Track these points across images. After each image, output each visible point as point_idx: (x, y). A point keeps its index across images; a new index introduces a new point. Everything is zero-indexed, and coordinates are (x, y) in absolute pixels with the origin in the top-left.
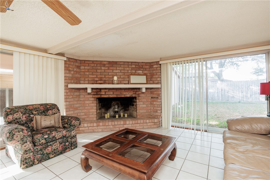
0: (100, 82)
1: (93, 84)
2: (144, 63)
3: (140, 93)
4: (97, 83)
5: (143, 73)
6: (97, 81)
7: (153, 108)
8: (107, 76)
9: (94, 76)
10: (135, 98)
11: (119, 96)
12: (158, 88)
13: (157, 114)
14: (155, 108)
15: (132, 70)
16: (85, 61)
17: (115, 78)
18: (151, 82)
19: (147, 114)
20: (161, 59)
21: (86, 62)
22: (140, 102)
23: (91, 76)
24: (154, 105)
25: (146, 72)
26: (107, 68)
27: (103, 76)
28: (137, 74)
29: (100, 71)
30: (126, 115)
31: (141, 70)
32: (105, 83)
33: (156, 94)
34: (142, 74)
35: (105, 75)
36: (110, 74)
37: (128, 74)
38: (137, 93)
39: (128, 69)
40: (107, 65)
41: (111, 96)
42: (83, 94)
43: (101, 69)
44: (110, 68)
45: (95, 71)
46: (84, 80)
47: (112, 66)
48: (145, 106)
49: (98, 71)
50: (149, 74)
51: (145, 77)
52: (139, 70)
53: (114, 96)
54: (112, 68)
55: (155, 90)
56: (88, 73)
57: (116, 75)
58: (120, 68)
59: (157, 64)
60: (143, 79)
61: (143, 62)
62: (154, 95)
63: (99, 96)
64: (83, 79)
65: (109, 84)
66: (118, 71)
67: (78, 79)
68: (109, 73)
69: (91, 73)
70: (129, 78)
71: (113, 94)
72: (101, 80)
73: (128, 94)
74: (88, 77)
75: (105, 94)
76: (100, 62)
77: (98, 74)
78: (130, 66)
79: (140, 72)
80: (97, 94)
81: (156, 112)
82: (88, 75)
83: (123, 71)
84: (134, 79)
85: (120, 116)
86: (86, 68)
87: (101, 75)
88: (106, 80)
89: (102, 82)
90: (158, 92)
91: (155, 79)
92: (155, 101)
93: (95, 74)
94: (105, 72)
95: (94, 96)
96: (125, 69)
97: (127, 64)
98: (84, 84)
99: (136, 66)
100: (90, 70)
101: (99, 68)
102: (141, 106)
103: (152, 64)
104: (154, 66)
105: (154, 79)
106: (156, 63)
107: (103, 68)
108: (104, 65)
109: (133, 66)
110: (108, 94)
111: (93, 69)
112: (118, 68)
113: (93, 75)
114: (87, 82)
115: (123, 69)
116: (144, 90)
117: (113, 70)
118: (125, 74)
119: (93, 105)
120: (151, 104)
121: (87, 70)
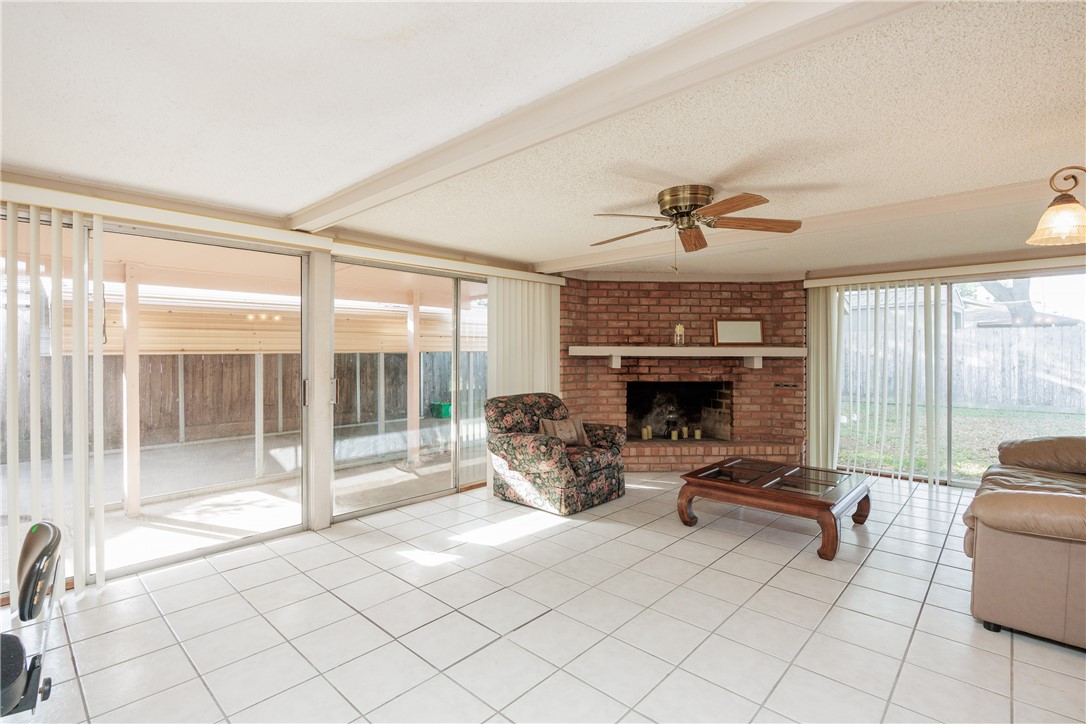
0: (636, 339)
2: (757, 284)
3: (742, 369)
4: (628, 344)
5: (751, 313)
6: (628, 337)
7: (782, 416)
8: (654, 324)
9: (622, 324)
10: (729, 385)
11: (685, 380)
12: (799, 359)
13: (792, 432)
14: (786, 416)
15: (721, 305)
16: (599, 282)
17: (680, 329)
18: (776, 340)
19: (761, 431)
20: (809, 275)
21: (602, 287)
22: (741, 395)
23: (615, 324)
24: (785, 405)
25: (760, 310)
26: (654, 302)
27: (645, 324)
28: (734, 316)
29: (636, 310)
30: (698, 434)
31: (749, 304)
32: (648, 343)
33: (790, 375)
34: (750, 316)
35: (649, 321)
36: (662, 317)
37: (710, 317)
38: (735, 371)
39: (710, 302)
40: (654, 294)
41: (665, 379)
42: (595, 370)
43: (639, 305)
44: (663, 301)
45: (625, 309)
46: (598, 335)
47: (668, 297)
48: (755, 408)
49: (631, 310)
50: (768, 317)
51: (759, 323)
52: (741, 306)
53: (674, 378)
54: (667, 301)
55: (787, 363)
56: (605, 317)
57: (679, 321)
58: (690, 302)
59: (795, 289)
60: (752, 331)
61: (751, 283)
62: (783, 379)
63: (633, 378)
64: (594, 332)
65: (659, 344)
66: (683, 309)
67: (584, 332)
68: (659, 314)
69: (613, 316)
70: (713, 327)
71: (670, 373)
72: (639, 335)
73: (710, 375)
74: (607, 327)
75: (649, 373)
76: (635, 286)
77: (631, 318)
78: (715, 295)
79: (744, 310)
80: (628, 373)
81: (792, 425)
82: (607, 321)
83: (696, 310)
84: (727, 331)
85: (680, 436)
86: (601, 301)
87: (638, 320)
88: (652, 333)
89: (642, 339)
90: (797, 371)
91: (790, 332)
92: (788, 396)
93: (623, 318)
94: (649, 312)
95: (621, 378)
96: (703, 303)
97: (709, 287)
98: (598, 344)
99: (734, 295)
100: (611, 309)
101: (635, 301)
102: (744, 407)
103: (779, 288)
104: (786, 295)
105: (784, 332)
106: (791, 286)
107: (644, 301)
108: (648, 294)
109: (726, 295)
110: (656, 374)
111: (619, 305)
112: (683, 302)
113: (618, 320)
114: (604, 339)
115: (696, 302)
116: (758, 364)
117: (670, 306)
118: (703, 316)
119: (617, 400)
120: (774, 403)
121: (603, 308)
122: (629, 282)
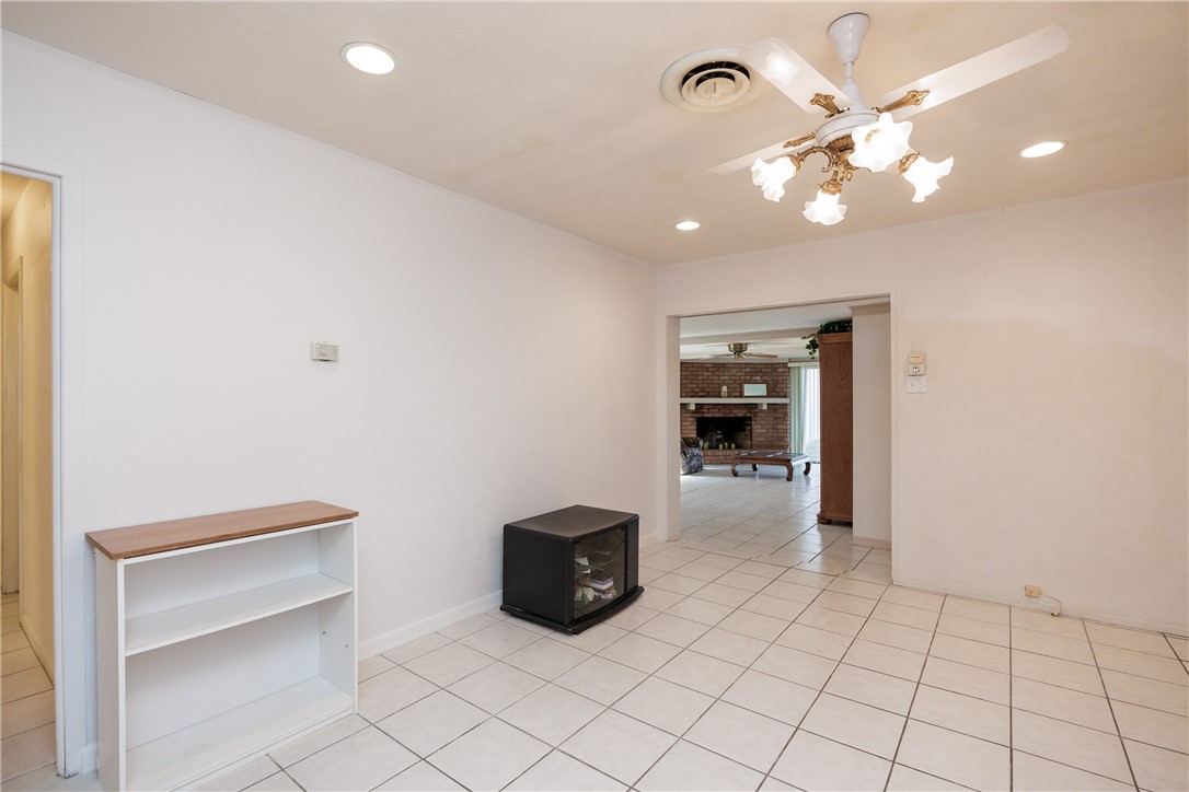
0: (701, 394)
1: (692, 397)
2: (764, 364)
3: (757, 410)
4: (697, 396)
5: (762, 380)
6: (697, 392)
7: (777, 435)
8: (711, 386)
9: (693, 385)
10: (750, 419)
11: (727, 416)
12: (786, 404)
13: (782, 443)
14: (780, 435)
15: (746, 376)
17: (725, 389)
18: (774, 394)
19: (766, 443)
20: (790, 360)
21: (683, 365)
22: (756, 424)
23: (690, 386)
24: (779, 429)
25: (766, 378)
26: (711, 374)
27: (706, 386)
28: (752, 381)
30: (733, 445)
31: (760, 375)
32: (708, 396)
33: (782, 413)
35: (708, 384)
36: (715, 382)
37: (740, 381)
38: (753, 411)
39: (740, 374)
40: (711, 369)
41: (716, 415)
43: (703, 375)
44: (714, 373)
45: (695, 377)
47: (718, 371)
48: (763, 431)
49: (699, 378)
50: (770, 382)
51: (765, 386)
52: (756, 376)
53: (721, 415)
54: (716, 373)
55: (779, 407)
56: (685, 382)
57: (724, 384)
58: (729, 374)
59: (784, 368)
60: (761, 389)
61: (761, 363)
62: (777, 415)
63: (700, 415)
65: (713, 397)
66: (726, 378)
68: (713, 380)
69: (689, 381)
70: (742, 388)
71: (719, 412)
72: (703, 391)
73: (740, 414)
74: (686, 387)
75: (708, 413)
76: (701, 365)
77: (698, 382)
78: (743, 370)
79: (759, 378)
80: (698, 413)
81: (783, 440)
82: (686, 384)
83: (733, 378)
84: (749, 389)
85: (724, 448)
86: (683, 373)
87: (702, 383)
88: (710, 391)
89: (704, 394)
90: (785, 411)
91: (781, 390)
92: (780, 424)
93: (694, 382)
94: (708, 379)
95: (694, 415)
96: (736, 374)
97: (739, 366)
98: (682, 397)
99: (753, 370)
100: (688, 378)
101: (700, 373)
102: (758, 431)
103: (775, 366)
104: (780, 370)
105: (778, 391)
106: (782, 366)
107: (706, 373)
108: (707, 369)
109: (748, 370)
110: (712, 413)
111: (692, 375)
112: (726, 374)
113: (691, 383)
114: (685, 394)
115: (733, 374)
116: (765, 407)
117: (719, 376)
118: (736, 381)
119: (693, 427)
120: (773, 428)
122: (698, 363)
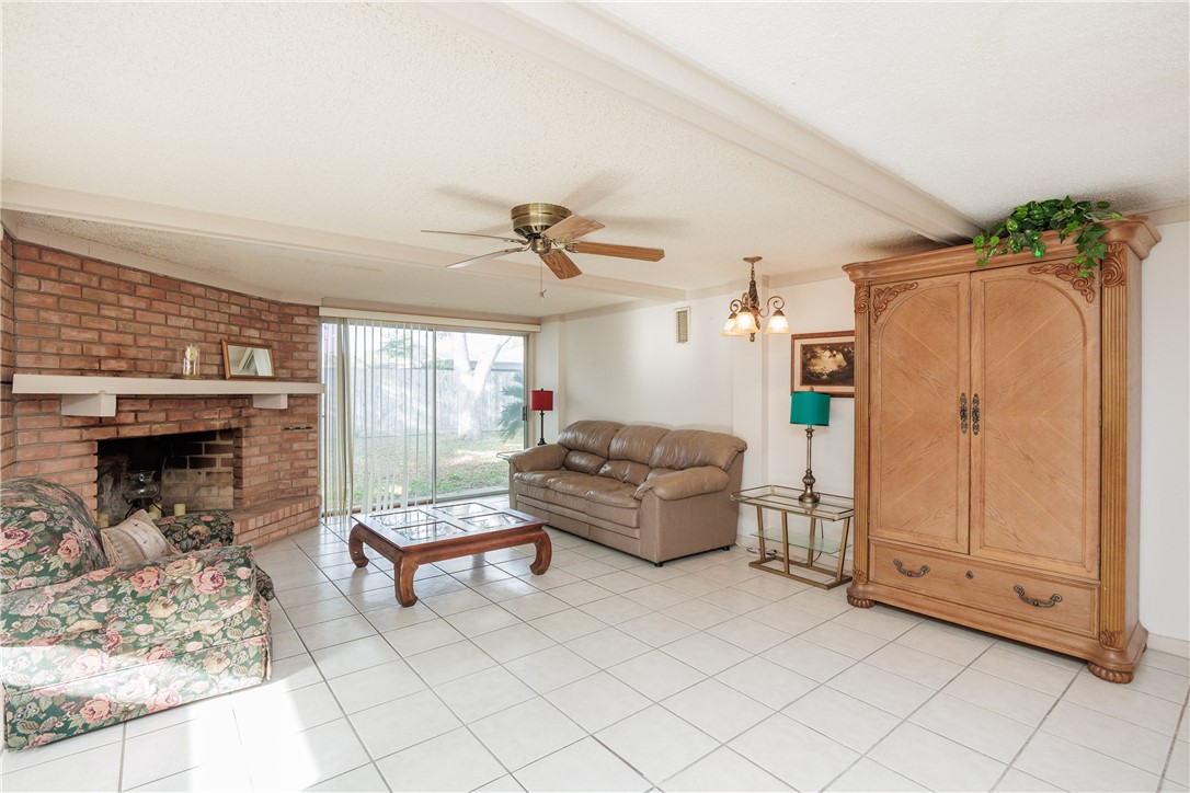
0: (113, 365)
2: (265, 301)
3: (252, 411)
4: (99, 372)
5: (260, 338)
6: (100, 359)
7: (292, 464)
8: (143, 341)
9: (88, 335)
10: (238, 432)
11: (186, 430)
12: (313, 396)
13: (305, 482)
14: (297, 464)
15: (230, 323)
16: (41, 249)
18: (284, 373)
19: (269, 488)
21: (48, 258)
22: (251, 445)
24: (296, 452)
25: (268, 335)
26: (143, 305)
27: (129, 339)
28: (243, 340)
29: (113, 314)
31: (258, 325)
32: (133, 371)
33: (301, 415)
34: (258, 342)
35: (135, 335)
36: (155, 330)
37: (218, 338)
38: (244, 413)
39: (217, 317)
40: (143, 291)
41: (159, 430)
42: (34, 423)
43: (118, 305)
44: (158, 305)
45: (93, 309)
46: (39, 353)
47: (163, 299)
48: (264, 459)
49: (106, 312)
50: (275, 345)
51: (267, 351)
52: (250, 327)
54: (162, 306)
55: (299, 401)
56: (55, 318)
58: (193, 312)
59: (308, 315)
61: (260, 299)
62: (293, 420)
63: (109, 433)
64: (33, 346)
65: (150, 374)
66: (184, 322)
67: (11, 345)
68: (150, 324)
69: (71, 319)
70: (223, 353)
71: (167, 421)
72: (119, 357)
73: (216, 420)
74: (59, 338)
75: (136, 423)
76: (111, 271)
77: (105, 327)
78: (224, 308)
79: (254, 333)
80: (99, 425)
81: (304, 474)
82: (60, 326)
83: (201, 325)
86: (46, 286)
87: (117, 331)
88: (141, 356)
89: (123, 365)
90: (310, 410)
91: (302, 365)
92: (300, 440)
93: (91, 324)
94: (134, 320)
95: (86, 434)
96: (209, 316)
97: (213, 295)
98: (39, 371)
99: (244, 312)
100: (65, 304)
101: (111, 297)
102: (254, 461)
103: (288, 311)
104: (298, 320)
105: (295, 365)
106: (304, 311)
107: (126, 300)
108: (132, 288)
109: (235, 309)
110: (146, 423)
111: (82, 299)
112: (185, 310)
113: (81, 328)
114: (52, 362)
115: (200, 314)
117: (167, 315)
118: (209, 335)
119: (81, 477)
120: (281, 450)
121: (50, 300)
122: (99, 261)
